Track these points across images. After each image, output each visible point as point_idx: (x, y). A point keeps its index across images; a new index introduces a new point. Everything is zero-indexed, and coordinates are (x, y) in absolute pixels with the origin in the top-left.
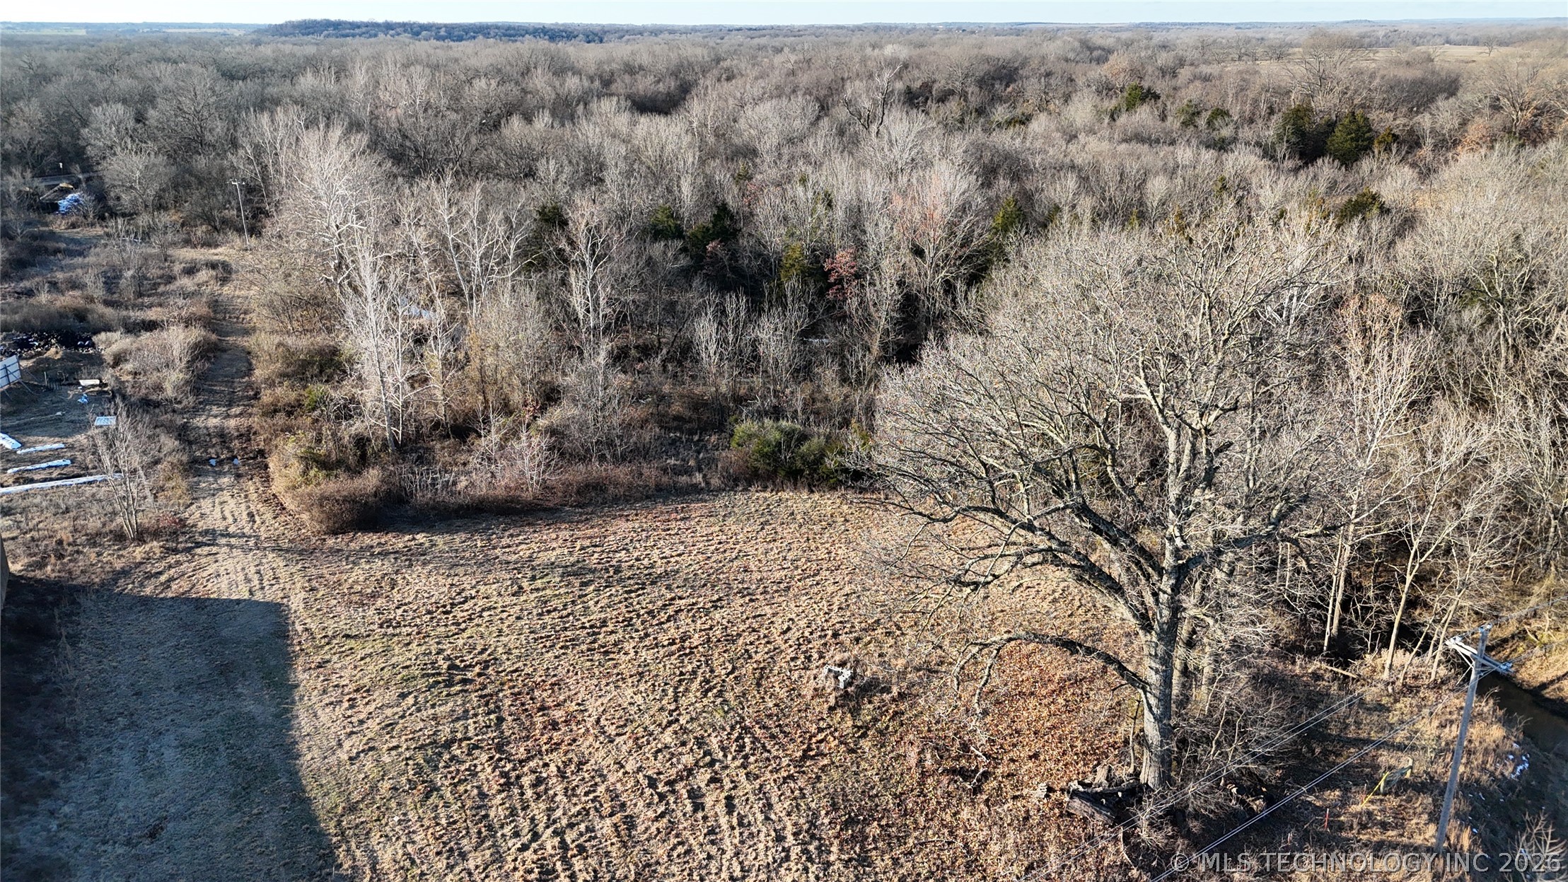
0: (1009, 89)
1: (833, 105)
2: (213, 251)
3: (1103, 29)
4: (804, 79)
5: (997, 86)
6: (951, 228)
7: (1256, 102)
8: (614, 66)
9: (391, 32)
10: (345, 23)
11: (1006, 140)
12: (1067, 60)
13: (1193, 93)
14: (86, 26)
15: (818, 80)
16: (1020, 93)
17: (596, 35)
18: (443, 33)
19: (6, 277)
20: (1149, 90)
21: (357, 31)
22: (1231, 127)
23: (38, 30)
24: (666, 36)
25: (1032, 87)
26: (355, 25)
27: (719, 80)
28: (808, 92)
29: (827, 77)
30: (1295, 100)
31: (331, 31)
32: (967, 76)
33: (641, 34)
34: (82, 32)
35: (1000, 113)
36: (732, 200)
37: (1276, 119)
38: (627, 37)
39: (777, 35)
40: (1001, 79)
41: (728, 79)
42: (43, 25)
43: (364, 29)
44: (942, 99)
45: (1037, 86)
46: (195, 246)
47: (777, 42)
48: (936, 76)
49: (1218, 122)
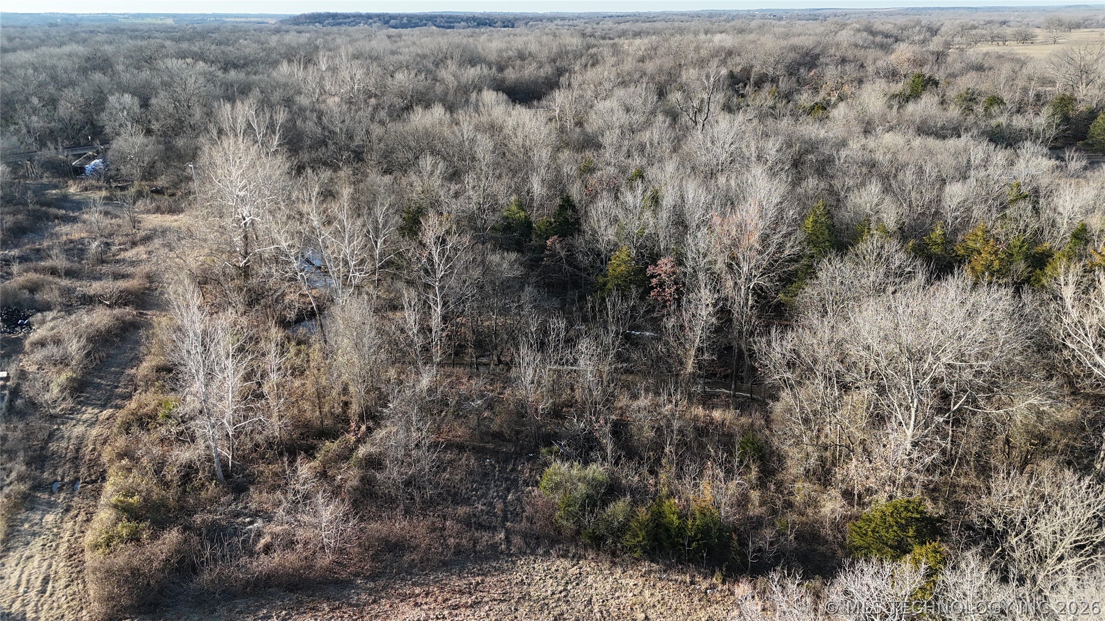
0: (812, 73)
1: (670, 92)
2: (176, 217)
3: (880, 14)
4: (650, 67)
5: (802, 71)
6: (765, 239)
7: (1025, 90)
8: (511, 53)
9: (371, 21)
10: (340, 14)
11: (811, 130)
12: (856, 46)
13: (967, 82)
14: (174, 16)
15: (661, 67)
16: (820, 76)
17: (510, 21)
18: (405, 21)
19: (5, 245)
20: (930, 77)
21: (347, 20)
22: (1006, 115)
23: (143, 19)
24: (559, 22)
25: (831, 73)
26: (346, 16)
27: (586, 66)
28: (652, 78)
29: (668, 63)
30: (1058, 89)
31: (330, 20)
32: (777, 63)
33: (541, 20)
34: (170, 22)
35: (805, 98)
36: (575, 192)
37: (1046, 111)
38: (531, 23)
39: (638, 21)
40: (805, 65)
41: (593, 65)
42: (148, 15)
43: (352, 19)
44: (759, 84)
45: (835, 72)
46: (163, 213)
47: (637, 27)
48: (754, 62)
49: (995, 109)
